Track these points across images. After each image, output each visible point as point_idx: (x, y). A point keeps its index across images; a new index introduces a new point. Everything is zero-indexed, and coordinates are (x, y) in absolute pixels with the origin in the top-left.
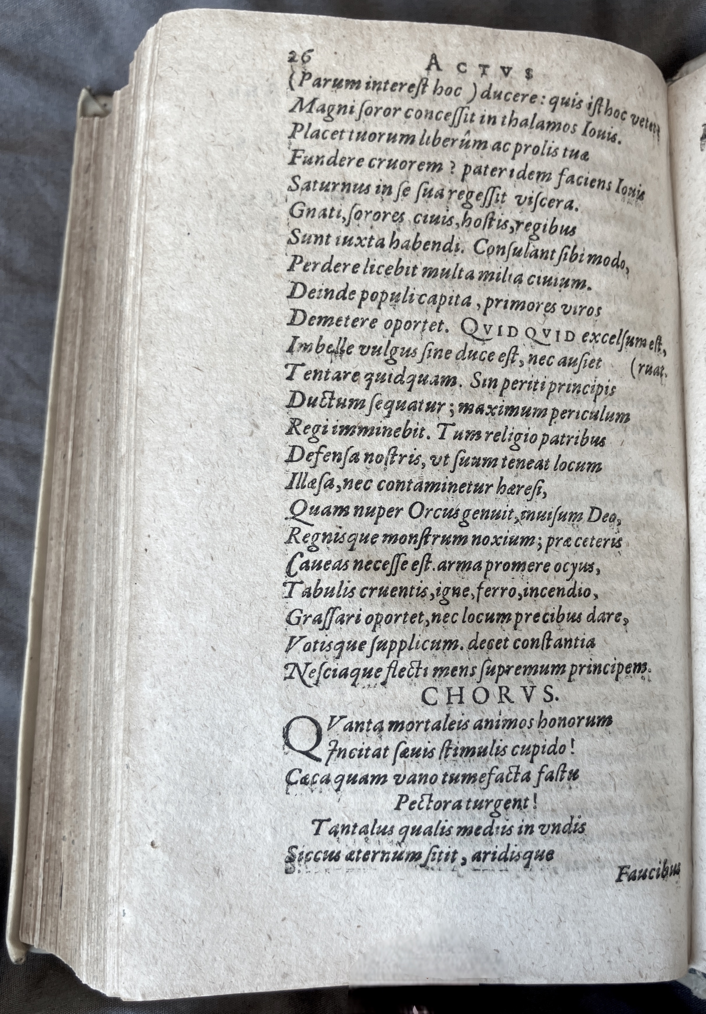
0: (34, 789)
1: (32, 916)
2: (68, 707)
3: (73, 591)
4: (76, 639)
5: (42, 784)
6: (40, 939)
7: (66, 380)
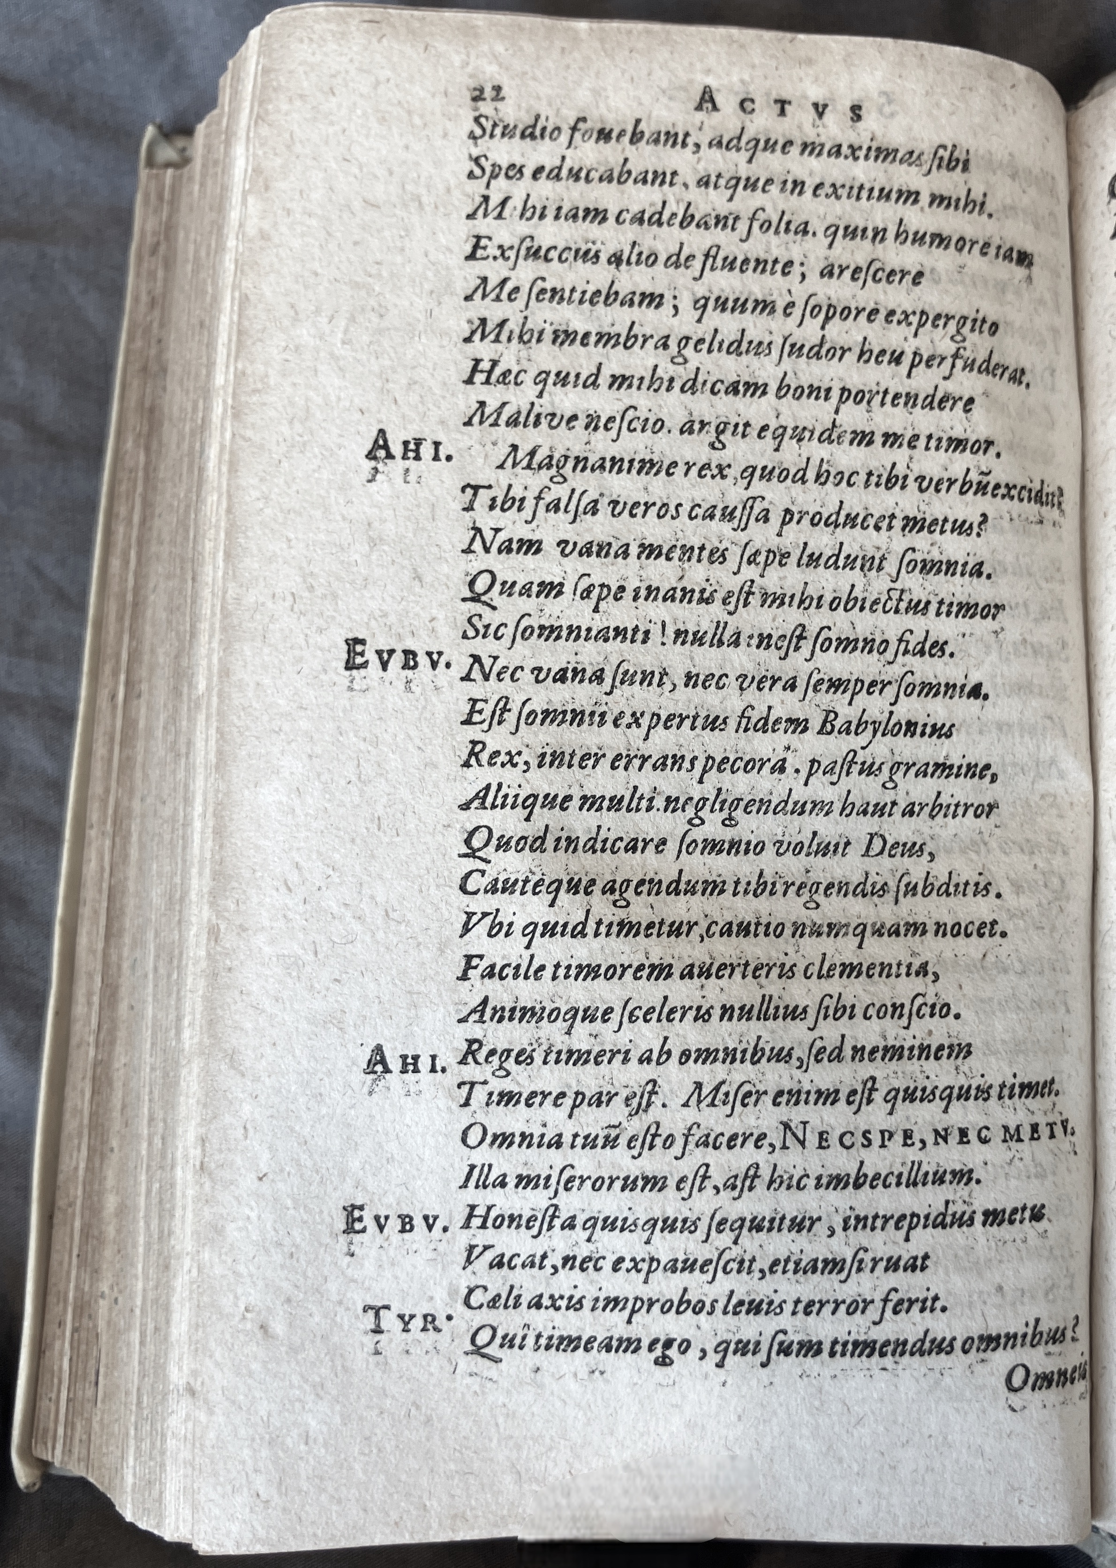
0: (58, 1218)
1: (52, 1418)
2: (112, 1089)
3: (122, 908)
4: (125, 983)
5: (70, 1210)
6: (63, 1452)
7: (117, 579)
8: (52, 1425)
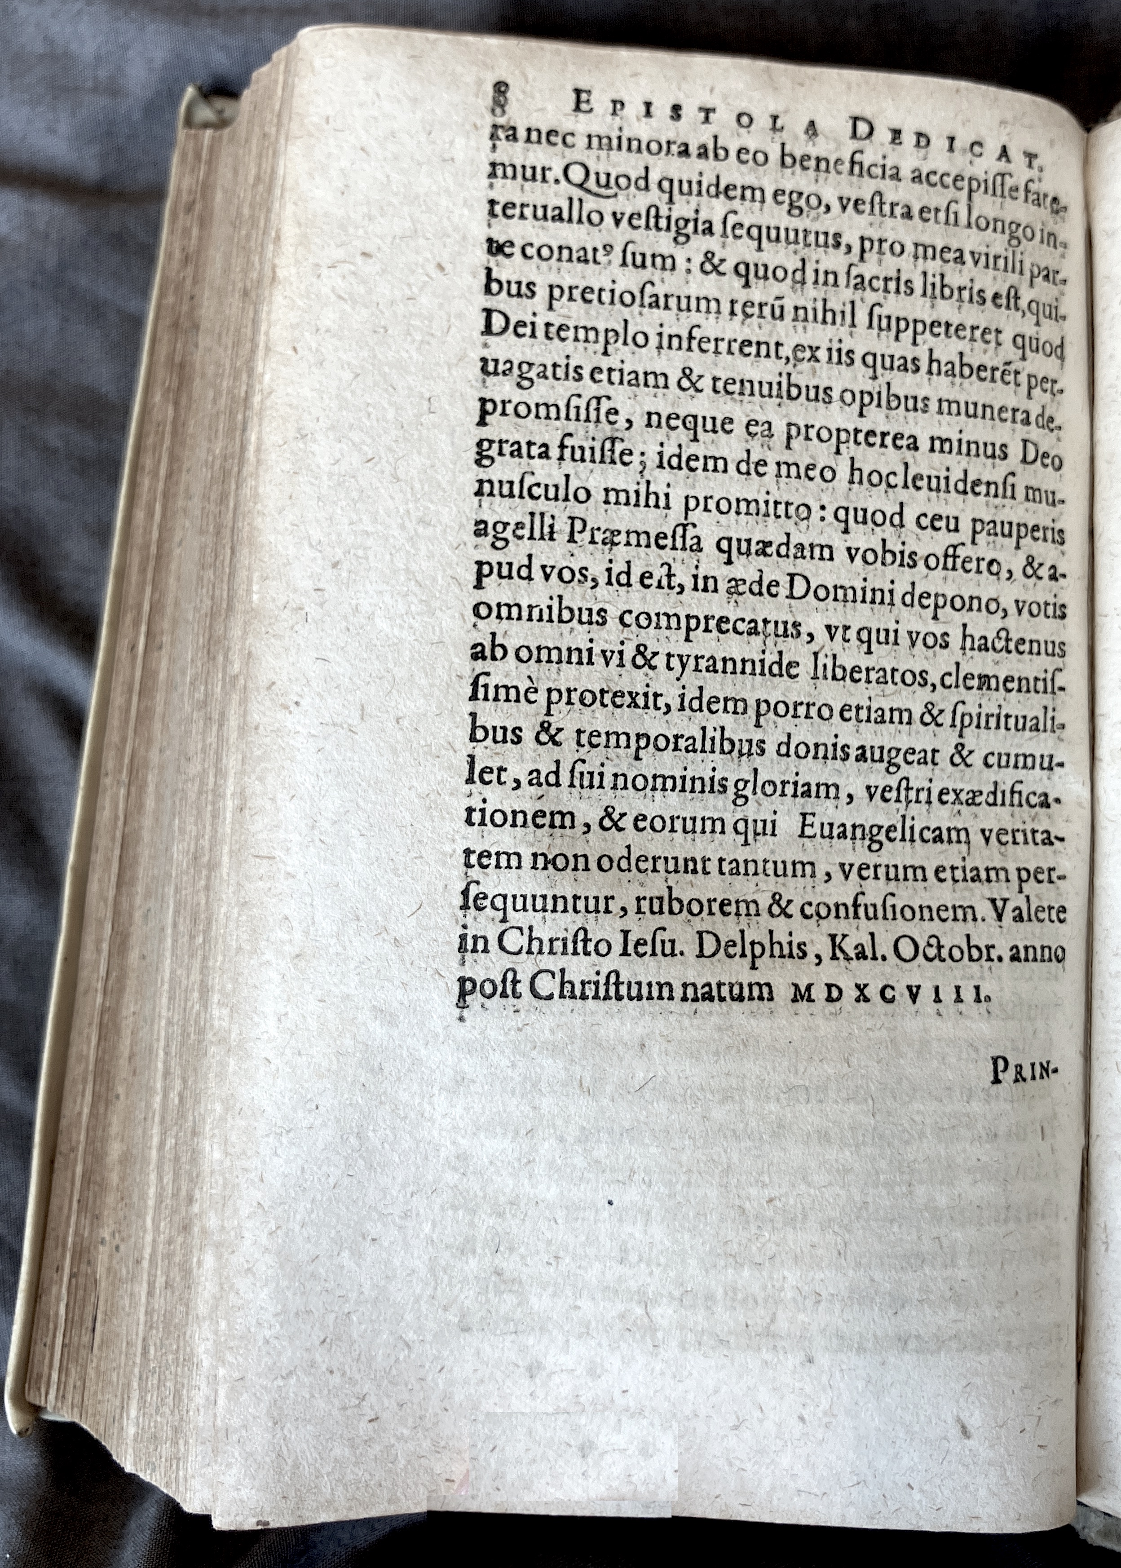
0: (59, 1161)
1: (47, 1361)
2: (119, 1037)
3: (135, 857)
4: (137, 932)
5: (72, 1155)
6: (57, 1398)
7: (141, 531)
8: (46, 1370)
